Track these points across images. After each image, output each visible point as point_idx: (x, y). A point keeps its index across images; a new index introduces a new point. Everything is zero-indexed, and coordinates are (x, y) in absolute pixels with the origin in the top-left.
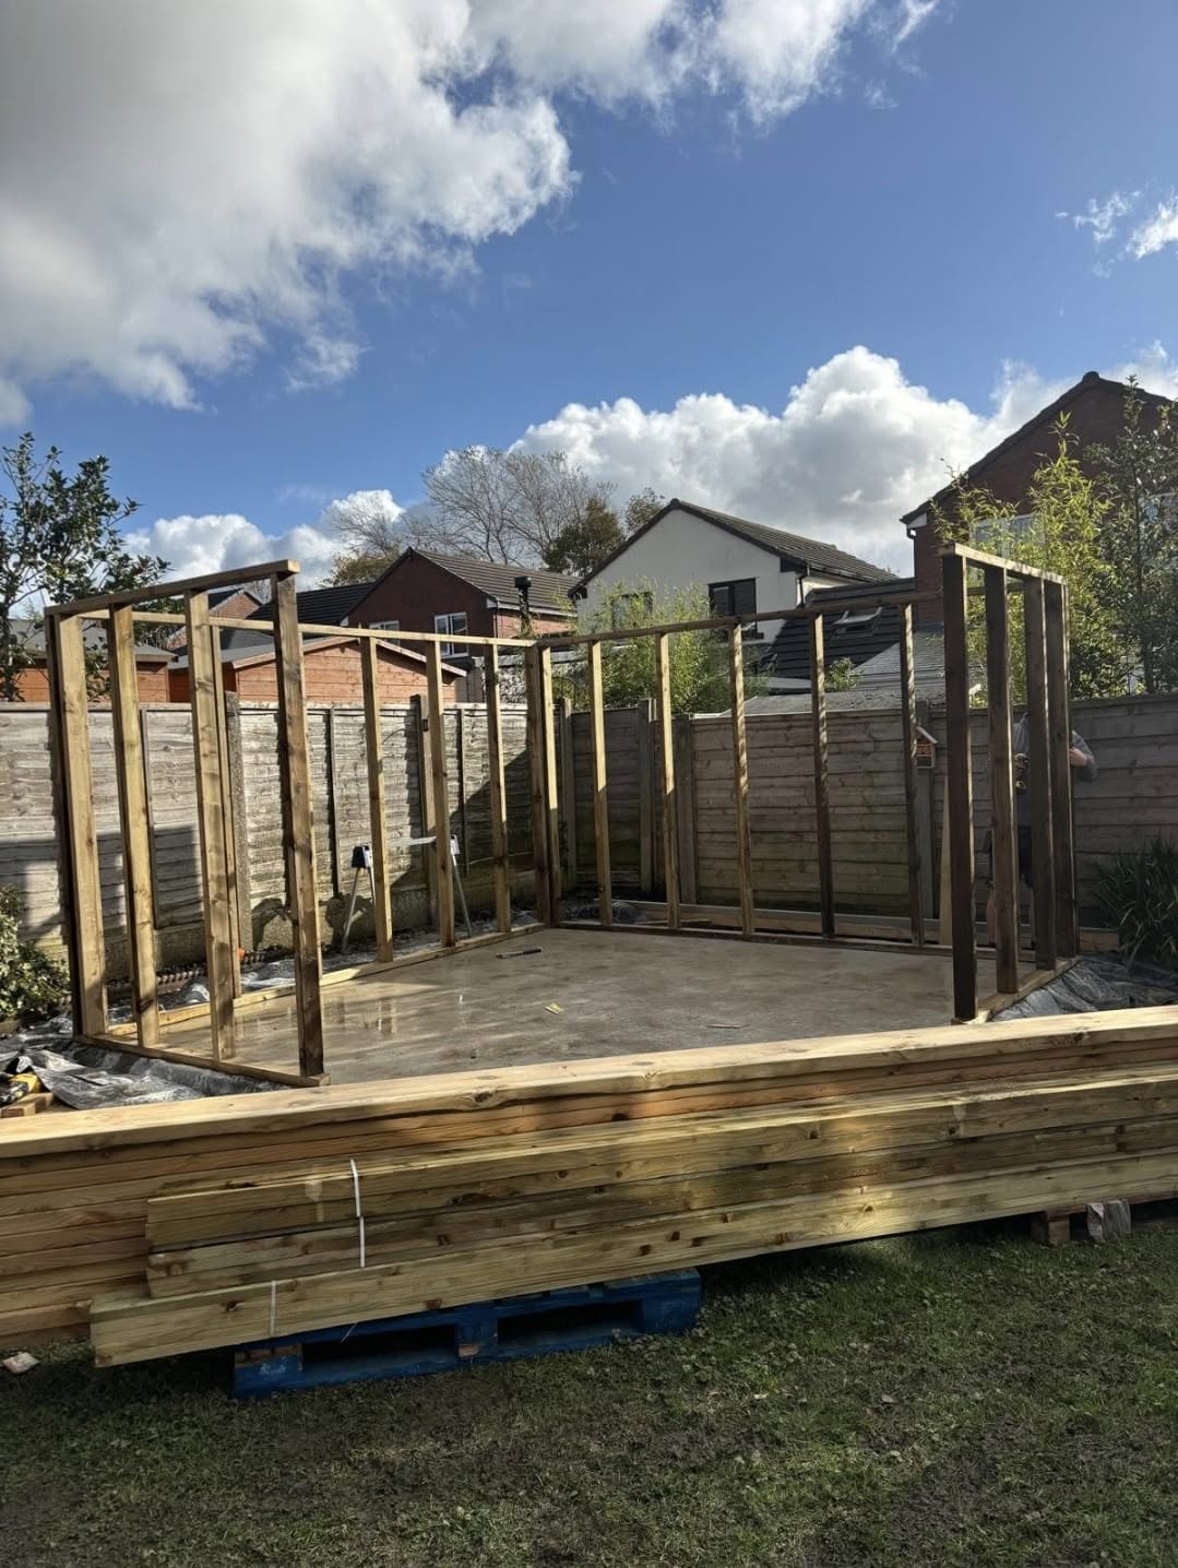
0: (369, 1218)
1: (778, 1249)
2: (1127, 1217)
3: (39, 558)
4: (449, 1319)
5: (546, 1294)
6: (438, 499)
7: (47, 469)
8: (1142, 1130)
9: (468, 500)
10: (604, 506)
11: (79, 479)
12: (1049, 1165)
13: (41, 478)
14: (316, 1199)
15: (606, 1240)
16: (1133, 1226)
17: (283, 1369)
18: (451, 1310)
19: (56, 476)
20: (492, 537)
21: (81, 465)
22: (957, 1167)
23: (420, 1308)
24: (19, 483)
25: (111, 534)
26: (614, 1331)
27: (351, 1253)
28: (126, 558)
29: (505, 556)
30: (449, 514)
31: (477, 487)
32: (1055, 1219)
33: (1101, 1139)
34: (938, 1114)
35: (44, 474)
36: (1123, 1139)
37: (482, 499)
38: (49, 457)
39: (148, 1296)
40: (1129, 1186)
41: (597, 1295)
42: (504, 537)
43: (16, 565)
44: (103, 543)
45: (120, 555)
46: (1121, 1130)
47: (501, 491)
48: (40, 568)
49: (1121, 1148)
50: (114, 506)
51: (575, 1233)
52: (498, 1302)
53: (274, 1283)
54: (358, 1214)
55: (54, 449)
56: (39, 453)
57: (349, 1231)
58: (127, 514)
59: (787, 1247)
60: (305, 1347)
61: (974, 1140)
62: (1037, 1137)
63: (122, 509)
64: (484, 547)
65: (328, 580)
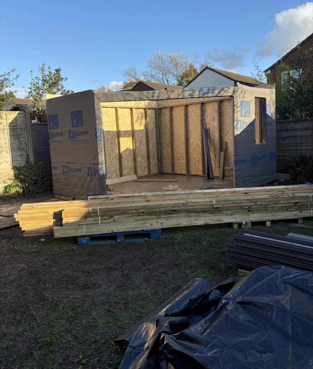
0: (101, 216)
1: (177, 226)
2: (250, 225)
3: (46, 91)
4: (115, 234)
5: (133, 231)
6: (150, 66)
7: (48, 71)
8: (254, 208)
9: (158, 66)
10: (194, 66)
11: (54, 73)
12: (234, 214)
13: (47, 73)
14: (91, 212)
15: (144, 222)
16: (252, 226)
17: (86, 241)
18: (115, 233)
19: (50, 72)
20: (164, 76)
21: (55, 70)
22: (214, 213)
23: (110, 232)
24: (42, 75)
25: (61, 85)
26: (146, 238)
27: (97, 222)
28: (65, 90)
29: (167, 80)
30: (153, 70)
31: (160, 62)
32: (235, 224)
33: (245, 209)
34: (209, 202)
35: (48, 72)
36: (250, 209)
37: (161, 65)
38: (48, 69)
39: (63, 227)
40: (251, 218)
41: (142, 232)
42: (167, 76)
43: (42, 92)
44: (60, 87)
45: (63, 90)
46: (249, 207)
47: (166, 63)
48: (47, 93)
49: (249, 211)
50: (62, 79)
51: (138, 221)
52: (124, 232)
53: (84, 226)
54: (99, 215)
55: (49, 67)
56: (46, 68)
57: (97, 218)
58: (65, 81)
59: (179, 226)
60: (90, 238)
61: (218, 208)
62: (231, 208)
63: (64, 79)
64: (162, 78)
65: (122, 88)
